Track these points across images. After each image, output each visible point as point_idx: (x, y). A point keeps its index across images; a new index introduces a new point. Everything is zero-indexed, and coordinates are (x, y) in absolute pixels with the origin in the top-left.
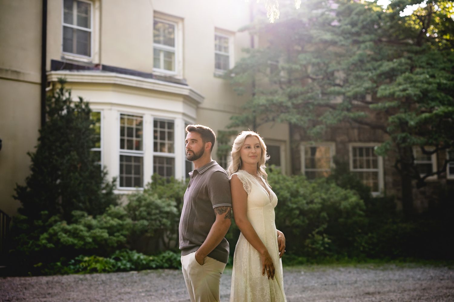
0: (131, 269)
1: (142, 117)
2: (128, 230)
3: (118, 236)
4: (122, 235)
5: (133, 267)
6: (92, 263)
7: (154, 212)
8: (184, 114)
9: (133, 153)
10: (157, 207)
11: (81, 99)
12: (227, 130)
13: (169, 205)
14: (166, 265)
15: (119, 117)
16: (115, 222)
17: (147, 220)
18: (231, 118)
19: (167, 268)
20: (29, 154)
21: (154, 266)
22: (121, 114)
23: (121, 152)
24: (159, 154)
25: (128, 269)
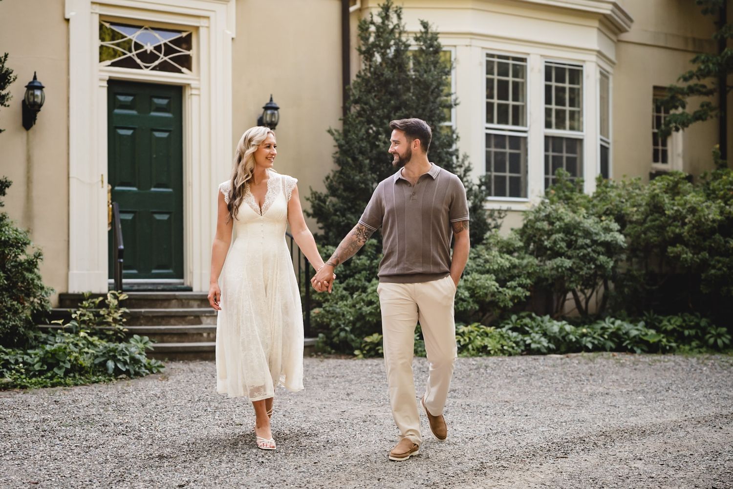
0: (550, 351)
1: (524, 60)
2: (529, 275)
3: (513, 288)
4: (520, 285)
5: (552, 346)
6: (475, 338)
7: (581, 241)
8: (599, 53)
9: (508, 129)
10: (587, 234)
11: (425, 25)
12: (682, 85)
13: (607, 230)
14: (610, 344)
15: (484, 59)
16: (505, 261)
17: (569, 258)
18: (694, 61)
19: (612, 350)
20: (330, 131)
21: (590, 346)
22: (488, 55)
23: (487, 128)
24: (554, 132)
25: (545, 351)
